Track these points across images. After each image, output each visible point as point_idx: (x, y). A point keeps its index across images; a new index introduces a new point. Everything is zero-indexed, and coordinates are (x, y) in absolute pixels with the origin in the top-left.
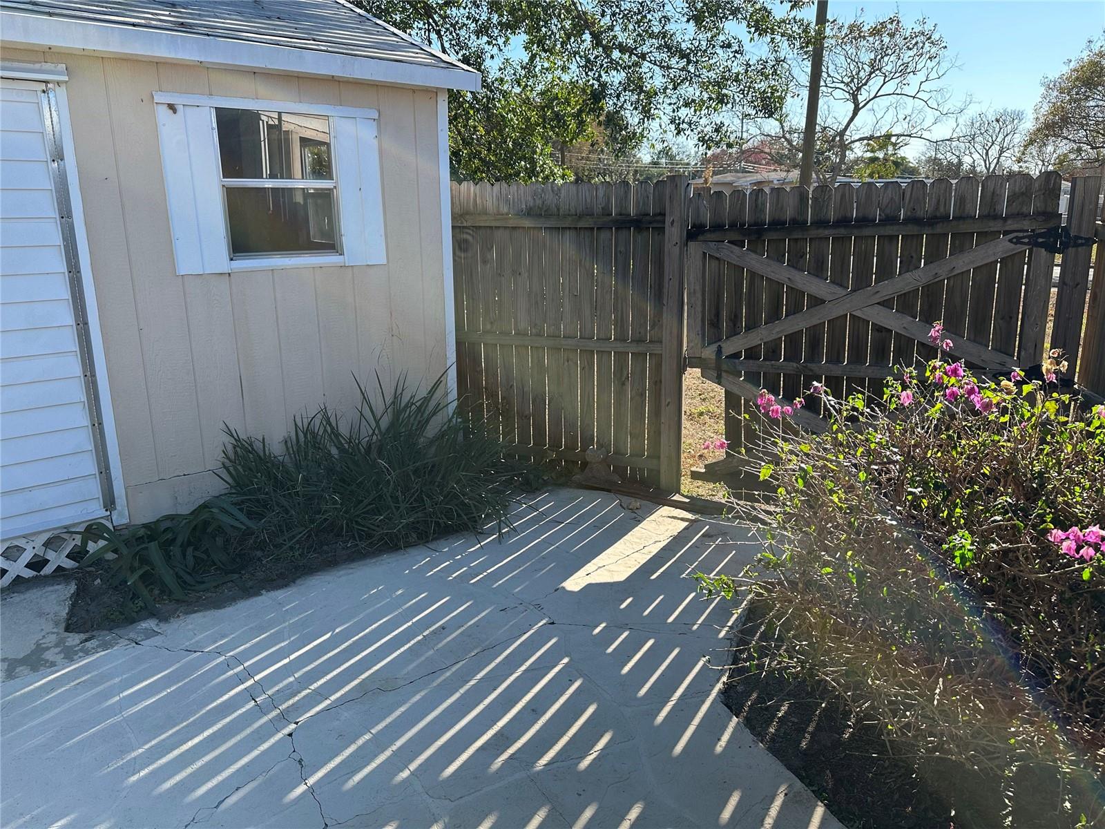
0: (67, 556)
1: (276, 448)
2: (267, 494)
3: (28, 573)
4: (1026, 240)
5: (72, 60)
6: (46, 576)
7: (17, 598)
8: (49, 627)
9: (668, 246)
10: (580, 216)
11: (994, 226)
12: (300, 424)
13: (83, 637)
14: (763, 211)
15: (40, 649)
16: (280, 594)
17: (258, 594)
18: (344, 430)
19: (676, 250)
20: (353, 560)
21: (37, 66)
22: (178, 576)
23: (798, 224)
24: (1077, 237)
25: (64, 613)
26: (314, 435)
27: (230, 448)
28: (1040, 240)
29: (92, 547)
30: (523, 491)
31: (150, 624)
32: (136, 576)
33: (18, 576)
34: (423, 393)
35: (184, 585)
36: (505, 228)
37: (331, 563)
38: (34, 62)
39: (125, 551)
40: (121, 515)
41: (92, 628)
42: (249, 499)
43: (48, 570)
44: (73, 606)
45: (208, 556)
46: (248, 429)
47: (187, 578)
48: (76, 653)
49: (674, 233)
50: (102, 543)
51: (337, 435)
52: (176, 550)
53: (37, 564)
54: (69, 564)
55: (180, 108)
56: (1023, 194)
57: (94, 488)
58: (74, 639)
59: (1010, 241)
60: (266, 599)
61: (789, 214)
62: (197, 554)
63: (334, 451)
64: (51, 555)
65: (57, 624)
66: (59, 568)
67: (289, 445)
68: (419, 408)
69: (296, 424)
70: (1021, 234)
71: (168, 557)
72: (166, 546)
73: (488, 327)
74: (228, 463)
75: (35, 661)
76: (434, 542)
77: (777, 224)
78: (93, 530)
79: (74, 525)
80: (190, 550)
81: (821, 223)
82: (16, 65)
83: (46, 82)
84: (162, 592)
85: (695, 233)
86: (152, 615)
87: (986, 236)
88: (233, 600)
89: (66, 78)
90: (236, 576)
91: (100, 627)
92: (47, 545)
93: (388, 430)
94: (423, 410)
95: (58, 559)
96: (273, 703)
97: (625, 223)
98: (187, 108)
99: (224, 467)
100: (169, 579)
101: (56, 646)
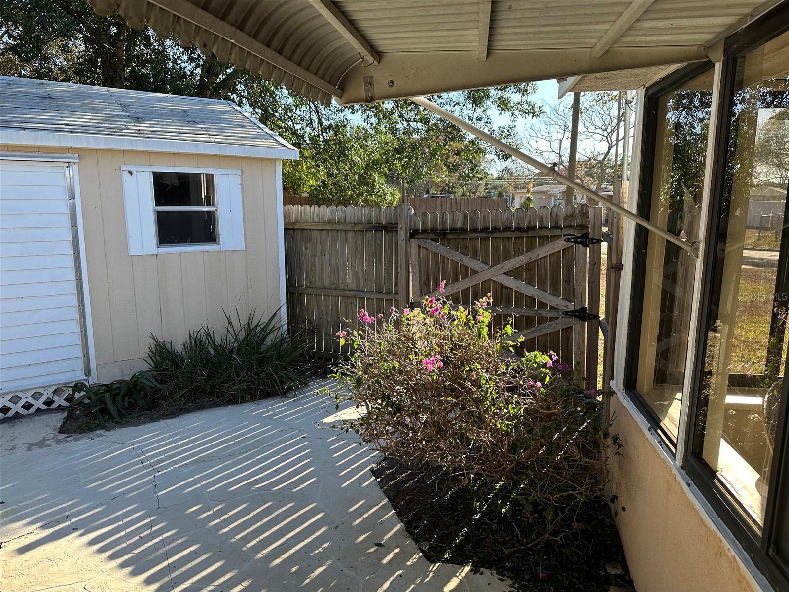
0: (64, 399)
1: (178, 348)
2: (171, 371)
3: (44, 407)
4: (572, 240)
5: (82, 153)
6: (53, 409)
7: (37, 418)
8: (50, 430)
9: (400, 241)
10: (355, 224)
11: (557, 232)
12: (192, 335)
13: (66, 435)
14: (446, 223)
15: (44, 439)
16: (169, 422)
17: (158, 420)
18: (218, 340)
19: (404, 243)
20: (213, 407)
21: (65, 155)
22: (119, 411)
23: (463, 230)
24: (593, 239)
25: (59, 425)
26: (201, 342)
27: (153, 346)
28: (579, 240)
29: (77, 395)
30: (322, 377)
31: (102, 432)
32: (97, 409)
33: (39, 408)
34: (265, 319)
35: (121, 415)
36: (317, 230)
37: (201, 408)
38: (63, 154)
39: (93, 397)
40: (93, 379)
41: (72, 432)
42: (161, 374)
43: (54, 406)
44: (64, 423)
45: (136, 402)
46: (164, 336)
47: (123, 412)
48: (62, 442)
49: (402, 234)
50: (83, 393)
51: (213, 342)
52: (119, 398)
53: (49, 403)
54: (65, 403)
55: (134, 173)
56: (571, 215)
57: (81, 364)
58: (62, 436)
59: (565, 240)
60: (162, 423)
61: (459, 225)
62: (130, 400)
63: (211, 350)
64: (56, 398)
65: (55, 430)
66: (60, 406)
67: (186, 347)
68: (263, 329)
69: (190, 335)
70: (569, 237)
71: (114, 401)
72: (114, 397)
73: (308, 284)
74: (152, 355)
75: (42, 444)
76: (259, 401)
77: (454, 231)
78: (78, 387)
79: (69, 383)
80: (127, 398)
81: (474, 230)
82: (55, 155)
83: (69, 163)
84: (109, 418)
85: (414, 233)
86: (103, 428)
87: (554, 238)
88: (145, 423)
89: (78, 161)
90: (149, 412)
91: (75, 432)
92: (54, 392)
93: (244, 339)
94: (266, 330)
95: (60, 401)
96: (151, 465)
97: (379, 228)
98: (138, 173)
99: (150, 356)
100: (113, 411)
101: (53, 439)
